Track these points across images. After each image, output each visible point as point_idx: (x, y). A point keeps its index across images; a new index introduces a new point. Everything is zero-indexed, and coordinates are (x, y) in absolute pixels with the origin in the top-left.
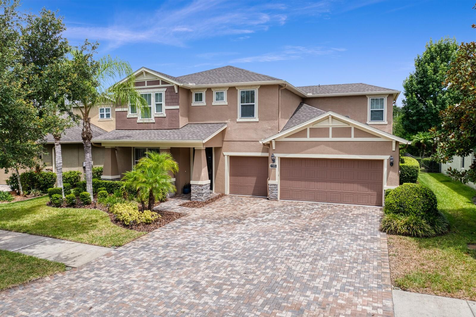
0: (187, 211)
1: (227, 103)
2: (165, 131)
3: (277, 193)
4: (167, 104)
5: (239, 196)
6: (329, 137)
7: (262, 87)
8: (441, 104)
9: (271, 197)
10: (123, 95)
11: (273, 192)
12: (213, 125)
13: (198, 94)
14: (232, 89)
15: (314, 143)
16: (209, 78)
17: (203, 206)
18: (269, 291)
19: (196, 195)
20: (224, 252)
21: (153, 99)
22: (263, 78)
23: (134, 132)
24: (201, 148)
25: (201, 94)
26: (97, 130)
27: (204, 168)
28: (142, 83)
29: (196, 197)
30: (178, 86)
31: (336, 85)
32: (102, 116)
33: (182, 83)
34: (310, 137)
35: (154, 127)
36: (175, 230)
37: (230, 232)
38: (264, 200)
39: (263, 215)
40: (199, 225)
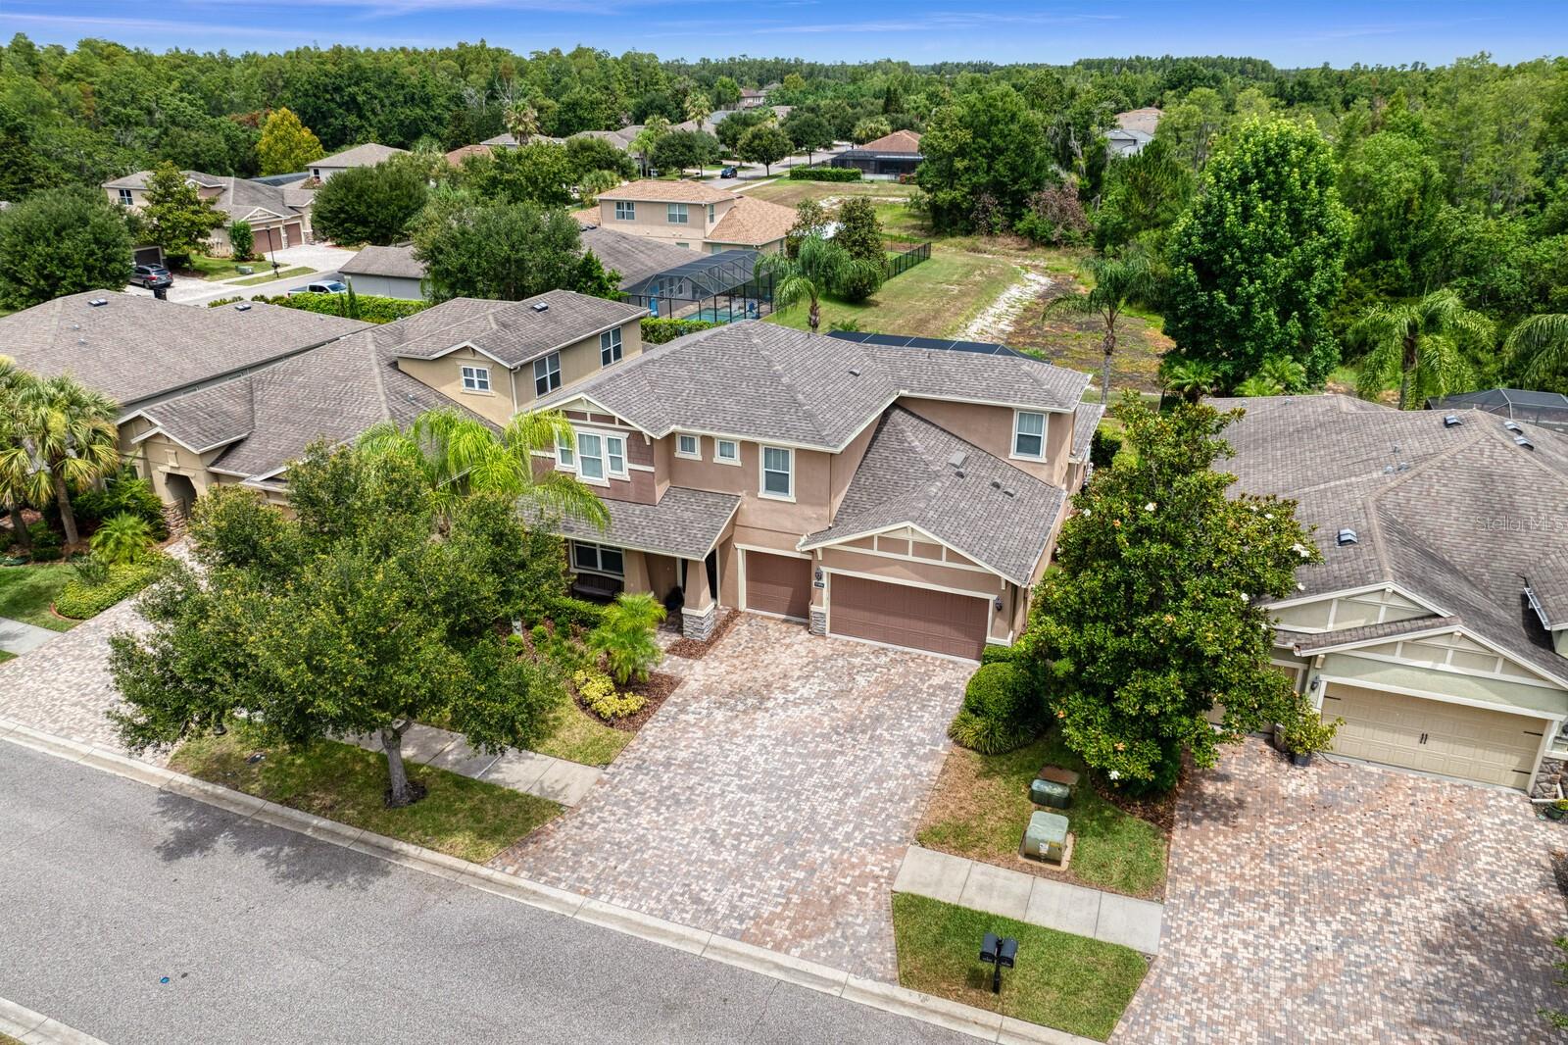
0: (681, 668)
1: (739, 464)
3: (826, 624)
4: (631, 460)
5: (763, 617)
6: (908, 554)
7: (802, 451)
9: (816, 630)
11: (818, 623)
12: (716, 499)
13: (686, 441)
14: (749, 446)
15: (885, 560)
17: (705, 654)
18: (787, 844)
19: (692, 631)
20: (741, 777)
21: (604, 447)
22: (804, 425)
24: (699, 559)
25: (693, 439)
27: (703, 589)
28: (582, 416)
29: (692, 633)
30: (651, 439)
32: (469, 383)
34: (879, 550)
35: (608, 495)
36: (672, 726)
37: (749, 732)
38: (804, 635)
39: (797, 684)
40: (705, 712)
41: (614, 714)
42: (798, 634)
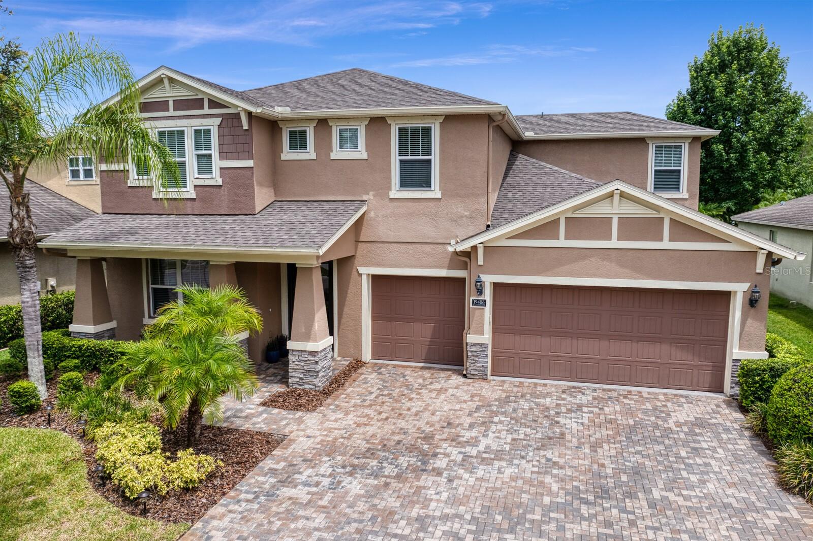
0: (284, 423)
1: (365, 155)
2: (220, 219)
3: (487, 362)
4: (223, 155)
5: (395, 366)
6: (610, 239)
7: (450, 119)
8: (739, 153)
9: (473, 372)
10: (111, 137)
11: (476, 362)
12: (334, 205)
13: (295, 132)
14: (378, 123)
15: (575, 251)
16: (318, 96)
17: (321, 405)
19: (302, 376)
21: (189, 142)
22: (448, 97)
23: (146, 220)
24: (312, 264)
25: (303, 133)
26: (63, 207)
27: (319, 310)
28: (162, 105)
29: (301, 379)
30: (250, 114)
31: (577, 114)
32: (75, 174)
33: (258, 105)
34: (566, 238)
35: (193, 209)
36: (264, 509)
37: (415, 512)
38: (456, 380)
39: (474, 433)
40: (326, 481)
41: (152, 490)
42: (448, 378)
